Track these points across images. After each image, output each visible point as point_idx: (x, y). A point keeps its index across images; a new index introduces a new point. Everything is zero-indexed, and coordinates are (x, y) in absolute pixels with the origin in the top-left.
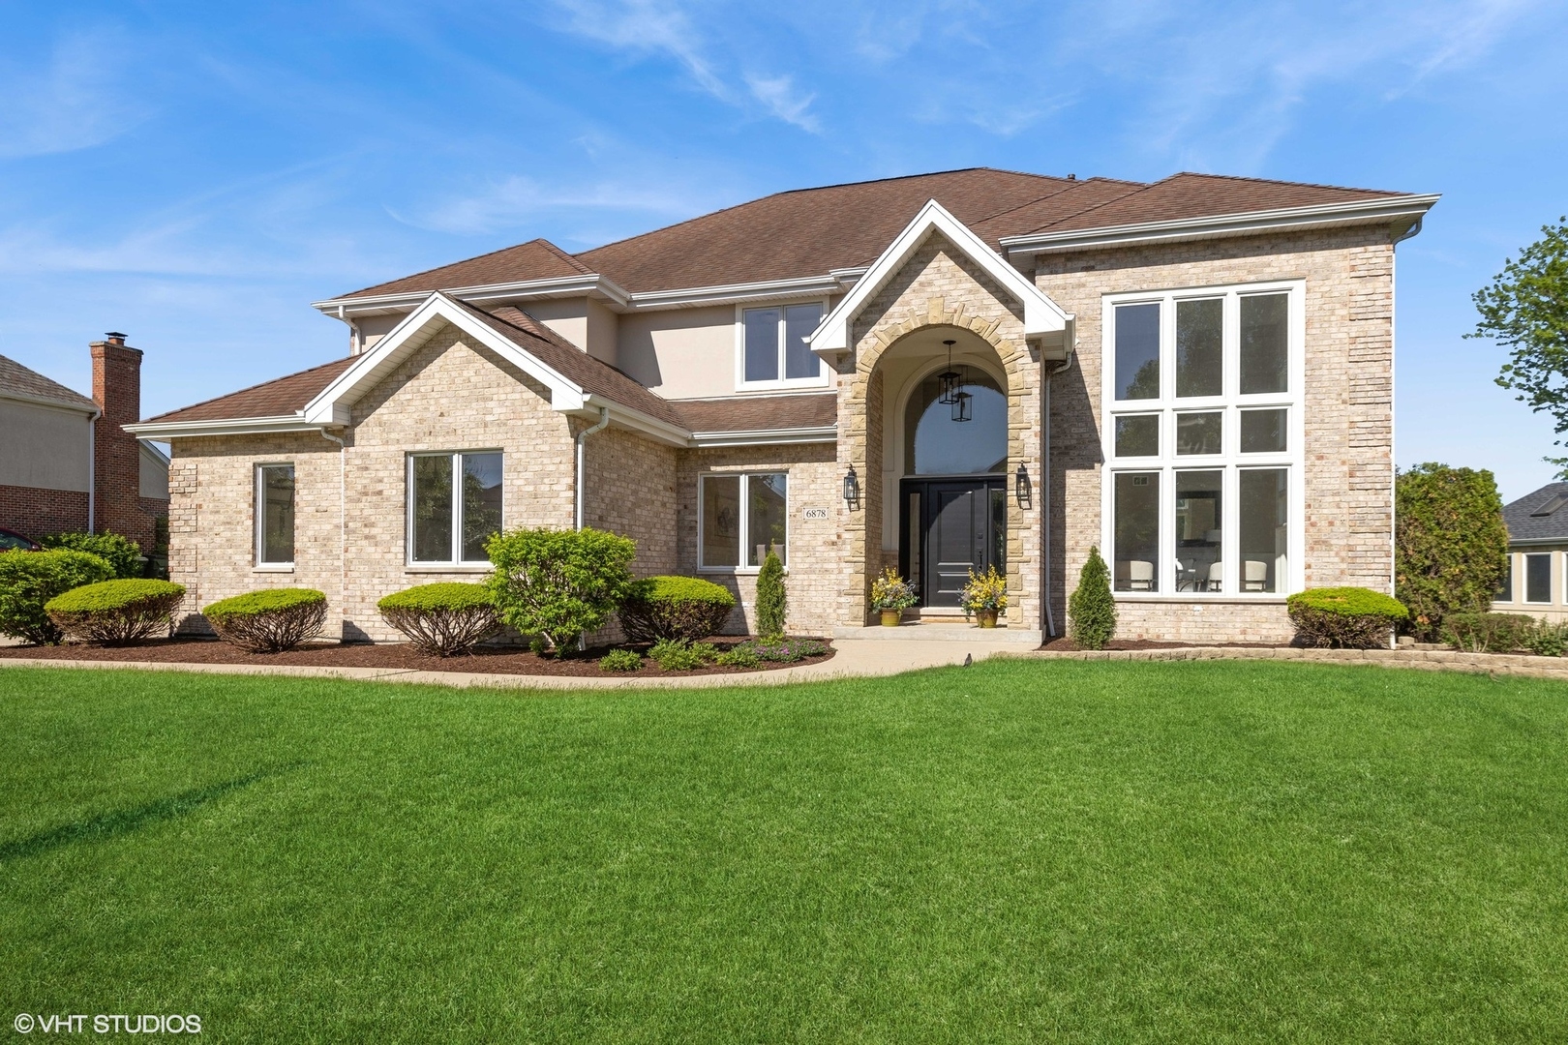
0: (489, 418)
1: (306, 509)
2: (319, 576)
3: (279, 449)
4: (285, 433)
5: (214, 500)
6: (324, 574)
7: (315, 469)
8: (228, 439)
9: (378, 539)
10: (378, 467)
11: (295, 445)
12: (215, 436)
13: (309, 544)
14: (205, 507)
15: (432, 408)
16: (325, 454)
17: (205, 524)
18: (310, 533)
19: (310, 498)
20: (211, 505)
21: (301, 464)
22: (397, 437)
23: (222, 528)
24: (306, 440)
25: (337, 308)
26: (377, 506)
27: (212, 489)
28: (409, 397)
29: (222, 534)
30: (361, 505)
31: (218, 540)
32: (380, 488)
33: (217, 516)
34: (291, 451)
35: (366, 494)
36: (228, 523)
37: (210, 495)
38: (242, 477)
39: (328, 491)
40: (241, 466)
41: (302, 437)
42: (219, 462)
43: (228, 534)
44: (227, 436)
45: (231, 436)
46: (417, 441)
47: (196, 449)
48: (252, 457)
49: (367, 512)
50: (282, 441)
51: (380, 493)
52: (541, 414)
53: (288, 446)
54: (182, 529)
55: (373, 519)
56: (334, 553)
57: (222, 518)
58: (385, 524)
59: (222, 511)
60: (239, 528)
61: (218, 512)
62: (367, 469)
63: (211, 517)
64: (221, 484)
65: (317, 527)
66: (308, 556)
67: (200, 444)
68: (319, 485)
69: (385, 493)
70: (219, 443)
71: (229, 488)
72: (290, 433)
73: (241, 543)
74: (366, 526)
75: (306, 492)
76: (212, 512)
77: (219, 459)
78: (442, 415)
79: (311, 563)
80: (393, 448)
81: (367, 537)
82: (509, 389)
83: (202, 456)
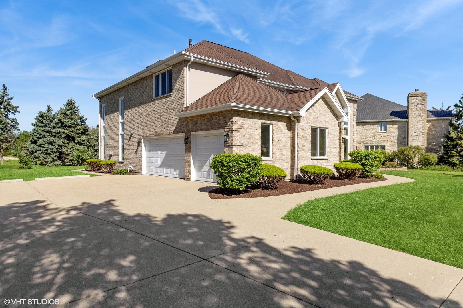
0: (326, 120)
1: (276, 139)
2: (279, 161)
3: (268, 119)
4: (270, 114)
5: (249, 134)
6: (280, 160)
7: (278, 127)
8: (253, 113)
9: (305, 150)
10: (306, 130)
11: (273, 118)
12: (249, 111)
13: (277, 151)
14: (245, 137)
15: (316, 115)
16: (281, 123)
17: (246, 143)
18: (277, 147)
19: (277, 136)
20: (248, 136)
21: (274, 125)
22: (309, 122)
23: (251, 145)
24: (276, 117)
25: (191, 56)
26: (305, 141)
27: (248, 130)
28: (312, 111)
29: (251, 147)
30: (302, 140)
31: (250, 149)
32: (306, 136)
33: (250, 140)
34: (272, 120)
35: (303, 137)
36: (253, 143)
37: (247, 132)
38: (257, 127)
39: (281, 135)
40: (257, 123)
41: (275, 116)
42: (250, 121)
43: (253, 147)
44: (253, 112)
45: (254, 112)
46: (314, 124)
47: (242, 115)
48: (261, 120)
49: (303, 142)
50: (269, 117)
51: (306, 137)
52: (334, 121)
53: (271, 118)
54: (238, 144)
55: (304, 144)
56: (283, 154)
57: (251, 141)
58: (307, 146)
59: (251, 138)
60: (257, 145)
61: (250, 139)
62: (303, 130)
63: (248, 141)
64: (251, 129)
65: (279, 146)
66: (276, 155)
67: (244, 113)
68: (279, 132)
69: (307, 137)
70: (250, 114)
71: (253, 130)
72: (272, 114)
73: (257, 150)
74: (303, 146)
75: (276, 134)
76: (248, 139)
77: (250, 120)
78: (318, 118)
79: (277, 157)
80: (309, 125)
81: (303, 150)
82: (329, 114)
83: (244, 118)
